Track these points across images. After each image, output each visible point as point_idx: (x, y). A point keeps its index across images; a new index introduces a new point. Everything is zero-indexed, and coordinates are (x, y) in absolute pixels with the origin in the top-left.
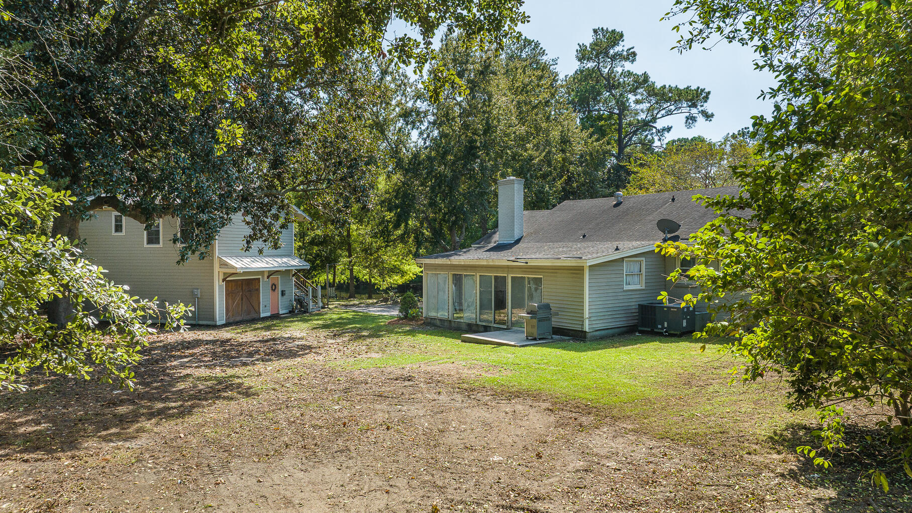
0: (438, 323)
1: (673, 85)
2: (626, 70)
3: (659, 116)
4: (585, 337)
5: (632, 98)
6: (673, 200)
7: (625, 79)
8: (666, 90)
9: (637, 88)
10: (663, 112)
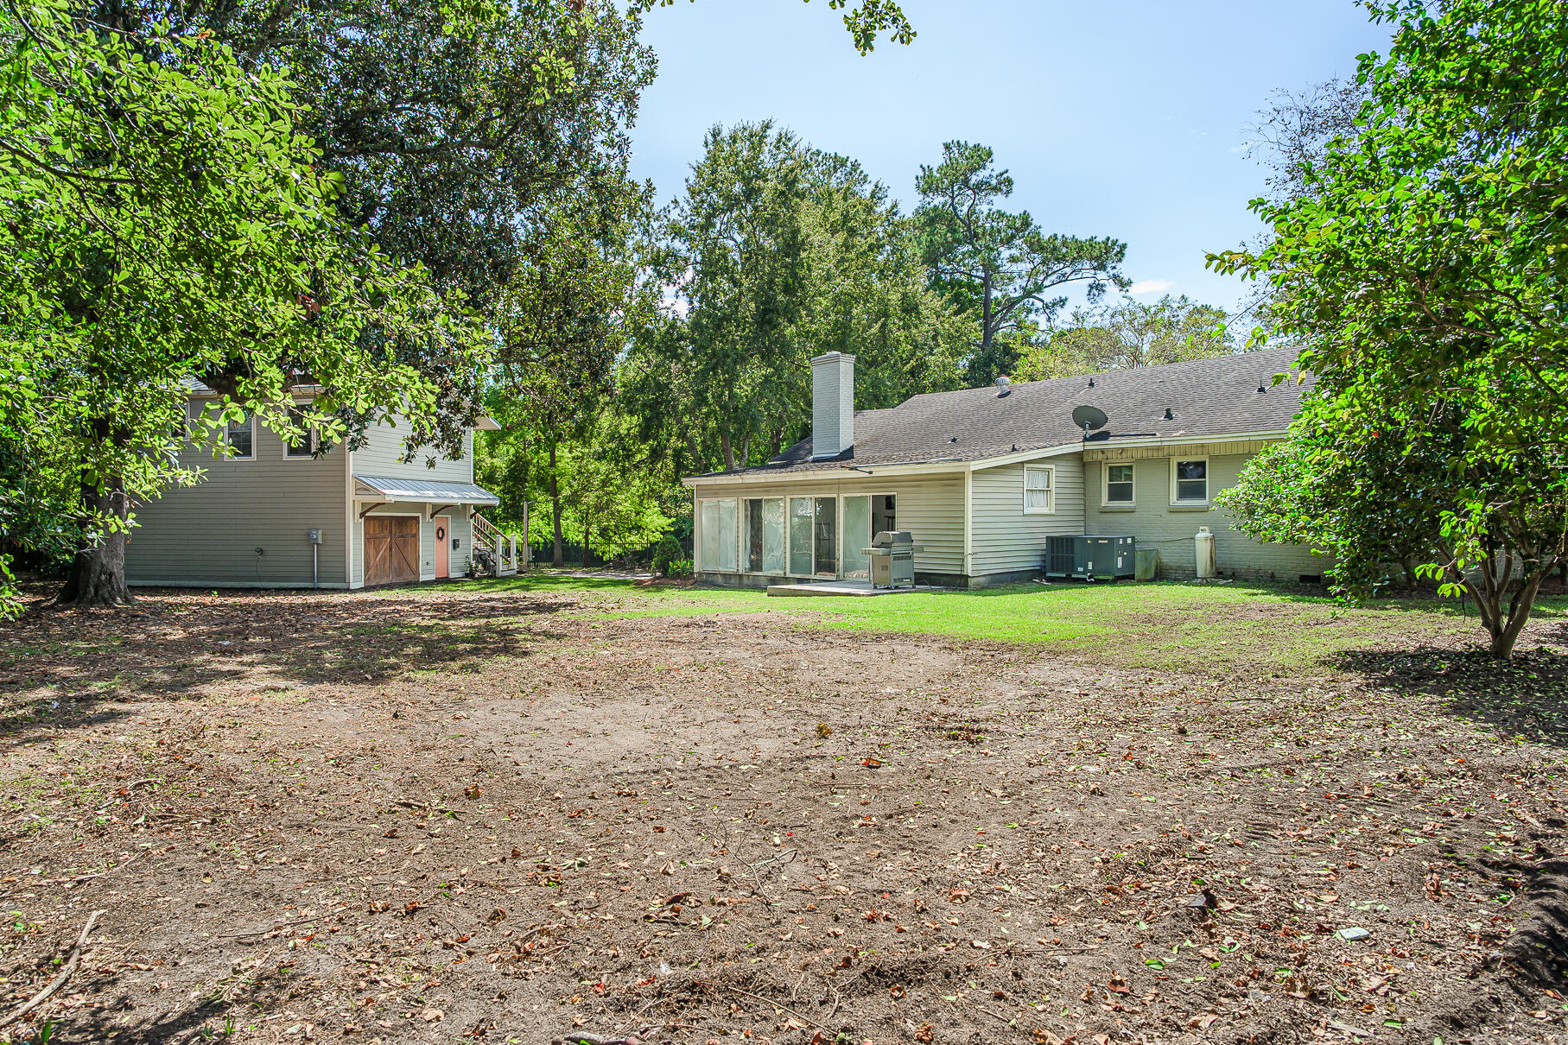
0: (720, 580)
1: (1069, 235)
2: (994, 209)
3: (1047, 283)
4: (966, 585)
5: (1005, 253)
6: (1091, 385)
7: (995, 224)
8: (1058, 243)
9: (1013, 237)
10: (1053, 277)
